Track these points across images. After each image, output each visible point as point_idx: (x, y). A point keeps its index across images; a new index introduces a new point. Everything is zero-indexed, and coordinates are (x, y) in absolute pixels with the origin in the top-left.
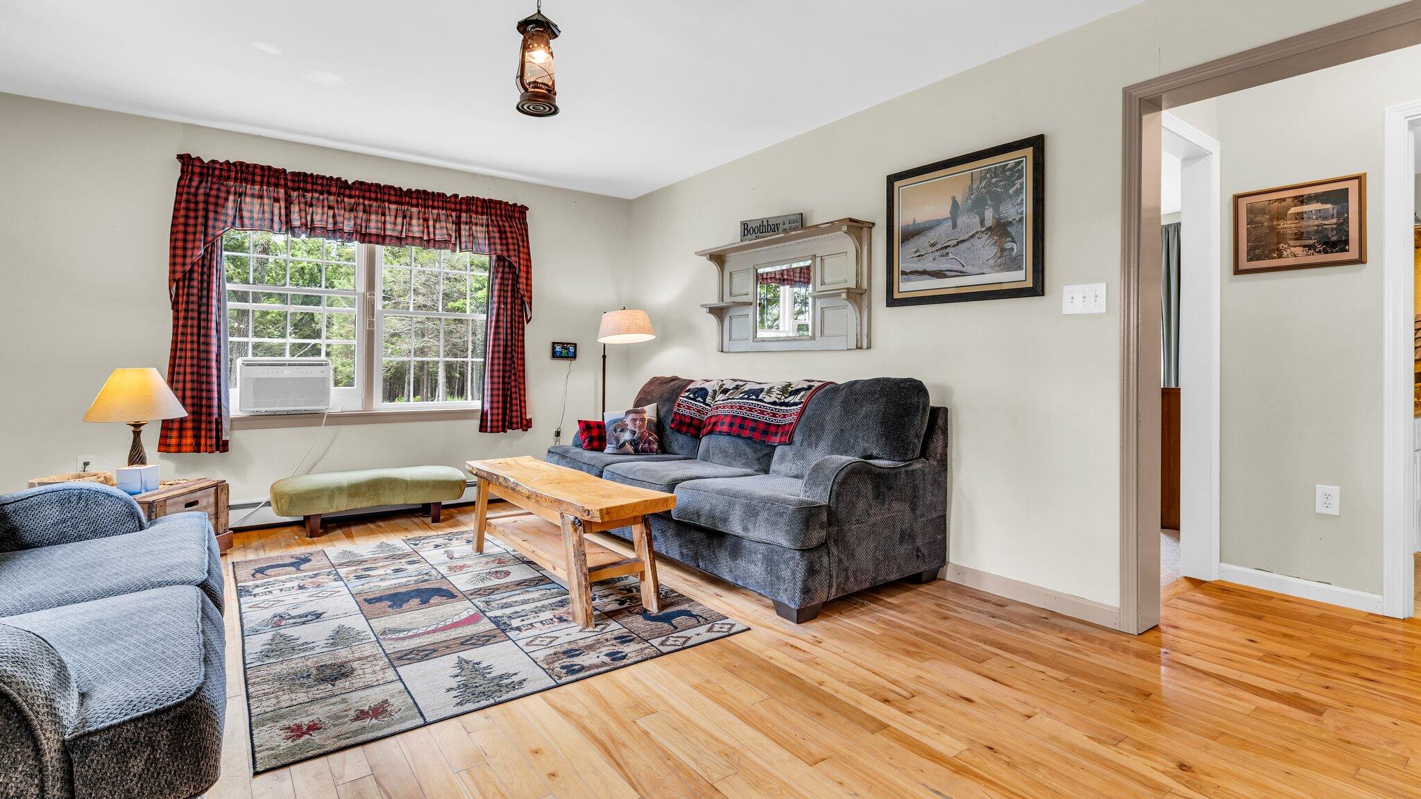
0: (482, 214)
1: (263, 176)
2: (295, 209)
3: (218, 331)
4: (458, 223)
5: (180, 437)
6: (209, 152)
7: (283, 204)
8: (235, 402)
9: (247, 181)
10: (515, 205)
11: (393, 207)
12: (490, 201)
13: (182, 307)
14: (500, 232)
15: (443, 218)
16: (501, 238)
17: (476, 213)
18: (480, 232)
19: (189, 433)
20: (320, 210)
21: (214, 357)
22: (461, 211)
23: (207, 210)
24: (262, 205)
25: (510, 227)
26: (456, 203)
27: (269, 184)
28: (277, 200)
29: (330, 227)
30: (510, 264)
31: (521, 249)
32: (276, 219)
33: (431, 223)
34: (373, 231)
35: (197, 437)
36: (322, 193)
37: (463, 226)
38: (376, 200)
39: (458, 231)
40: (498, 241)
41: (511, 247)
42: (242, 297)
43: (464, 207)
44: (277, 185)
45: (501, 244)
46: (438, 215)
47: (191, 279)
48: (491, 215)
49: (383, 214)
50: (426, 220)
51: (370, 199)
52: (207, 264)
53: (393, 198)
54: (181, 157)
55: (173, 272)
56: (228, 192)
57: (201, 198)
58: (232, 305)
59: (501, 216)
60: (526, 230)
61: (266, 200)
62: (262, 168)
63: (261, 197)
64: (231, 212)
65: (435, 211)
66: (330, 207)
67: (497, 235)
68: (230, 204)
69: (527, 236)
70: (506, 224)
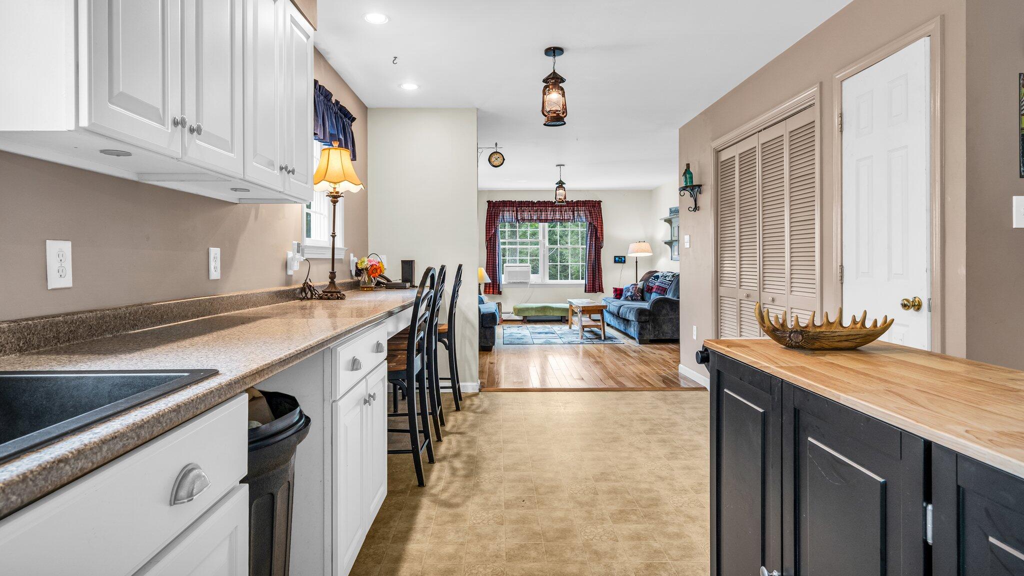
0: (583, 207)
1: (509, 204)
2: (519, 213)
3: (498, 256)
4: (573, 212)
5: (489, 289)
6: (495, 199)
7: (515, 212)
8: (504, 279)
9: (505, 206)
10: (596, 201)
11: (550, 208)
12: (586, 201)
13: (489, 249)
14: (590, 213)
15: (568, 210)
16: (590, 215)
17: (580, 206)
18: (582, 213)
19: (491, 288)
20: (526, 213)
21: (497, 264)
22: (574, 206)
23: (494, 218)
24: (509, 213)
25: (594, 210)
26: (572, 204)
27: (511, 206)
28: (513, 211)
29: (530, 218)
30: (594, 226)
31: (598, 219)
32: (514, 217)
33: (563, 213)
34: (543, 218)
35: (493, 289)
36: (527, 207)
37: (575, 212)
38: (544, 207)
39: (574, 214)
40: (589, 217)
41: (594, 218)
42: (504, 243)
43: (575, 205)
44: (513, 206)
45: (590, 218)
46: (566, 209)
47: (491, 240)
48: (586, 206)
49: (547, 211)
50: (561, 212)
51: (542, 207)
52: (495, 234)
53: (550, 205)
54: (488, 202)
55: (486, 238)
56: (500, 211)
57: (493, 214)
58: (502, 247)
59: (590, 206)
60: (601, 211)
61: (510, 212)
62: (509, 201)
63: (509, 211)
64: (501, 217)
65: (565, 208)
66: (529, 211)
67: (589, 214)
68: (501, 215)
69: (601, 213)
70: (592, 209)
